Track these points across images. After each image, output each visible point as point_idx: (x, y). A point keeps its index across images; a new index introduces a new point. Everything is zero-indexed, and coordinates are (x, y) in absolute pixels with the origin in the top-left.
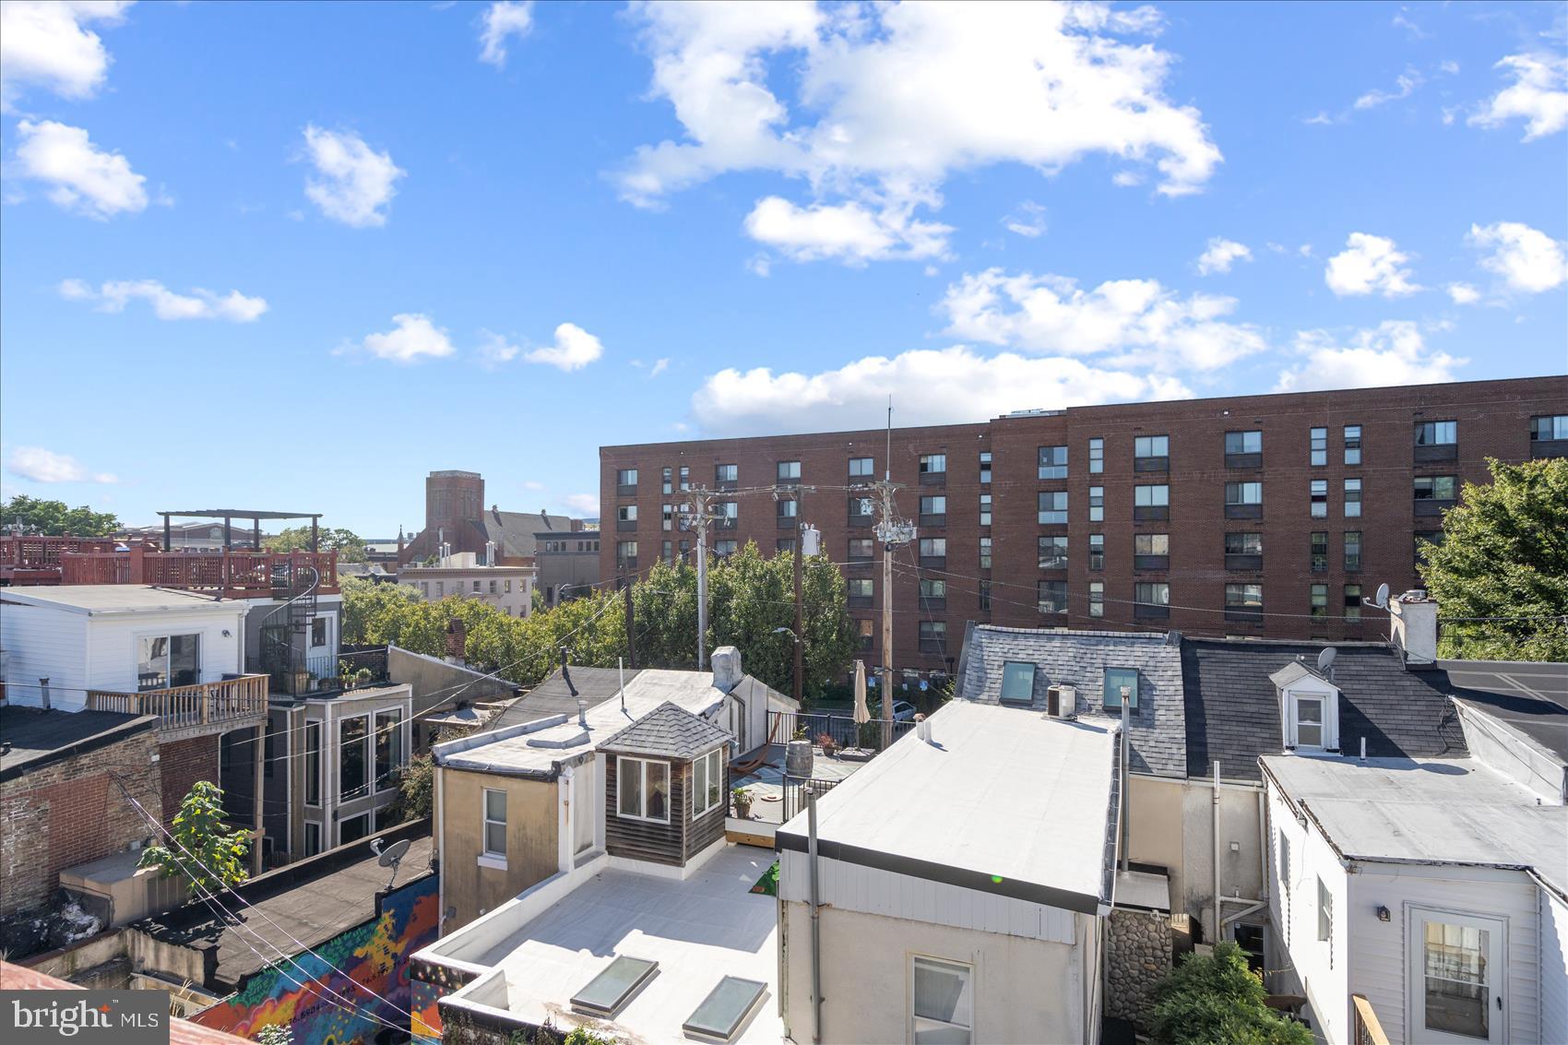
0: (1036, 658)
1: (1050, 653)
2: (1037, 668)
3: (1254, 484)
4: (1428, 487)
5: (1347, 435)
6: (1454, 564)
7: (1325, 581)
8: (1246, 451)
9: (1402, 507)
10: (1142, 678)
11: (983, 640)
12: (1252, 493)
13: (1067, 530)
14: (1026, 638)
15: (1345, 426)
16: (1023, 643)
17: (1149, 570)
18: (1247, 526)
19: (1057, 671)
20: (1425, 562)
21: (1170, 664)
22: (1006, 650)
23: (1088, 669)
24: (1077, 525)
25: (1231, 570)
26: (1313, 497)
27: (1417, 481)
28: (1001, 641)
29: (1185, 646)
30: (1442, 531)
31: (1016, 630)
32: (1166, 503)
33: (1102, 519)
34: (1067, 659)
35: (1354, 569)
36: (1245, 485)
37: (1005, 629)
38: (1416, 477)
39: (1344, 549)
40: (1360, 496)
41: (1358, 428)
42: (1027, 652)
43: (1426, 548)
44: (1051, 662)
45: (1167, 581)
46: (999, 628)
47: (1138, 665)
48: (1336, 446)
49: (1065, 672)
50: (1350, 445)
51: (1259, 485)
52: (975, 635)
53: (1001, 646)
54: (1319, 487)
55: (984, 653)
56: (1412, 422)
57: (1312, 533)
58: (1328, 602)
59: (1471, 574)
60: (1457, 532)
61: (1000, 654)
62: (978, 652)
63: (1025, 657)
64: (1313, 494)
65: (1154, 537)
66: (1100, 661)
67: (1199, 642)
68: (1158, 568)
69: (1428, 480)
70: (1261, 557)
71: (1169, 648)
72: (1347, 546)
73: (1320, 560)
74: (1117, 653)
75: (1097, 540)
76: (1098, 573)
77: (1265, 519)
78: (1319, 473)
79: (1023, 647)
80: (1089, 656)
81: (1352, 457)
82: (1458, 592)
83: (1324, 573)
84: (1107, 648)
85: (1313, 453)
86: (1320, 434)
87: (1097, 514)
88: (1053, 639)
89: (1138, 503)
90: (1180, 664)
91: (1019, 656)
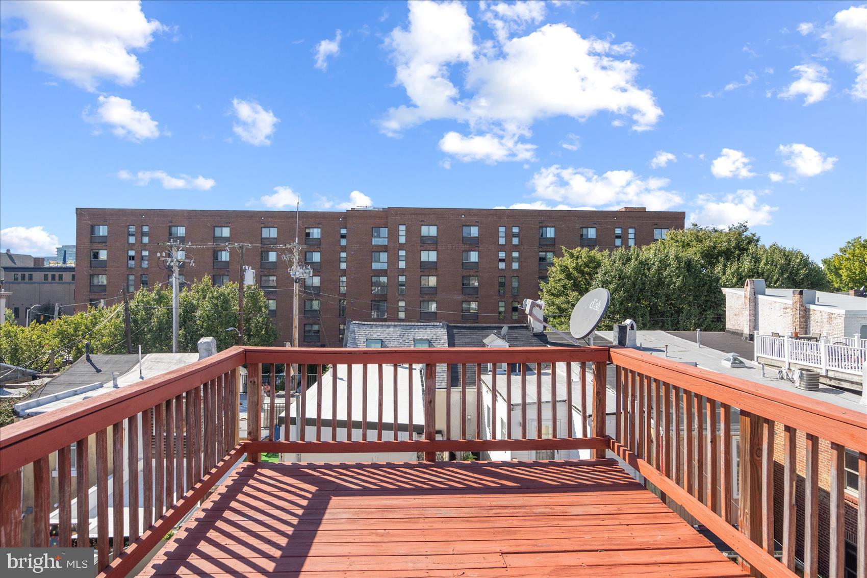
0: (382, 337)
1: (388, 334)
2: (382, 342)
3: (475, 252)
4: (544, 257)
5: (513, 231)
6: (553, 291)
7: (504, 300)
8: (472, 236)
9: (534, 265)
10: (430, 344)
11: (356, 329)
12: (474, 257)
13: (387, 273)
14: (376, 327)
15: (513, 226)
16: (375, 330)
17: (427, 294)
18: (472, 273)
19: (392, 343)
20: (542, 291)
21: (443, 337)
22: (366, 334)
23: (406, 341)
24: (392, 271)
25: (465, 295)
26: (500, 259)
27: (540, 253)
28: (364, 329)
29: (449, 329)
30: (548, 277)
31: (372, 323)
32: (436, 260)
33: (404, 268)
34: (396, 336)
35: (515, 294)
36: (471, 252)
37: (366, 323)
38: (540, 252)
39: (512, 284)
40: (518, 260)
41: (518, 228)
42: (377, 334)
43: (542, 285)
44: (389, 338)
45: (435, 300)
46: (363, 323)
47: (429, 338)
48: (509, 236)
49: (396, 343)
50: (514, 235)
51: (477, 252)
52: (351, 327)
53: (364, 331)
54: (502, 255)
55: (356, 335)
56: (538, 227)
57: (499, 276)
58: (505, 310)
59: (557, 296)
60: (553, 277)
61: (364, 335)
62: (353, 335)
63: (376, 336)
64: (500, 258)
65: (430, 277)
66: (412, 337)
67: (455, 326)
68: (431, 293)
69: (544, 253)
70: (478, 288)
71: (442, 330)
72: (513, 283)
73: (502, 290)
74: (419, 333)
75: (402, 279)
76: (402, 296)
77: (480, 269)
78: (502, 248)
79: (375, 332)
80: (407, 335)
81: (515, 241)
82: (553, 304)
83: (504, 296)
84: (415, 331)
85: (500, 238)
86: (502, 229)
87: (402, 265)
88: (390, 327)
89: (422, 260)
90: (447, 337)
91: (373, 336)
